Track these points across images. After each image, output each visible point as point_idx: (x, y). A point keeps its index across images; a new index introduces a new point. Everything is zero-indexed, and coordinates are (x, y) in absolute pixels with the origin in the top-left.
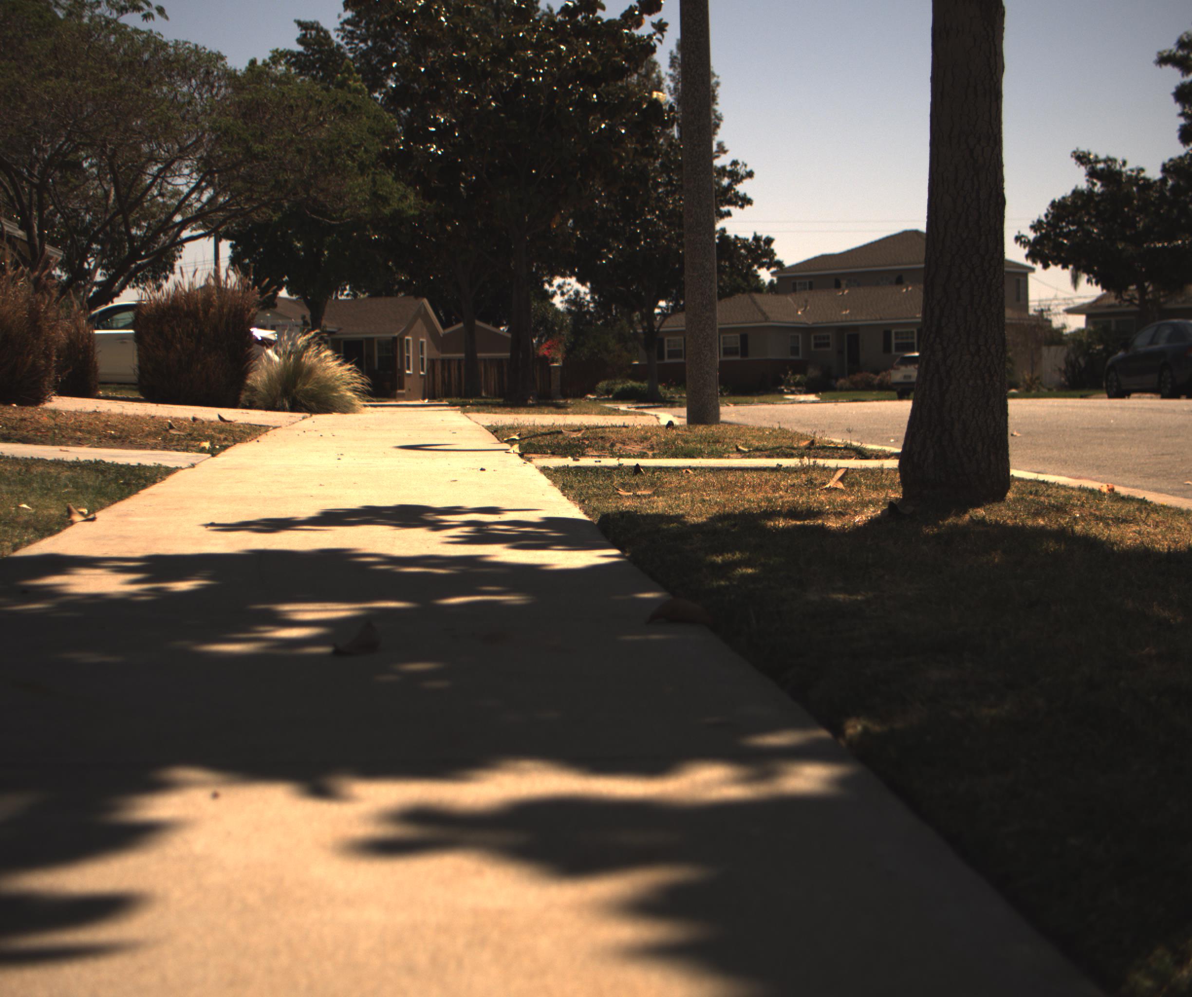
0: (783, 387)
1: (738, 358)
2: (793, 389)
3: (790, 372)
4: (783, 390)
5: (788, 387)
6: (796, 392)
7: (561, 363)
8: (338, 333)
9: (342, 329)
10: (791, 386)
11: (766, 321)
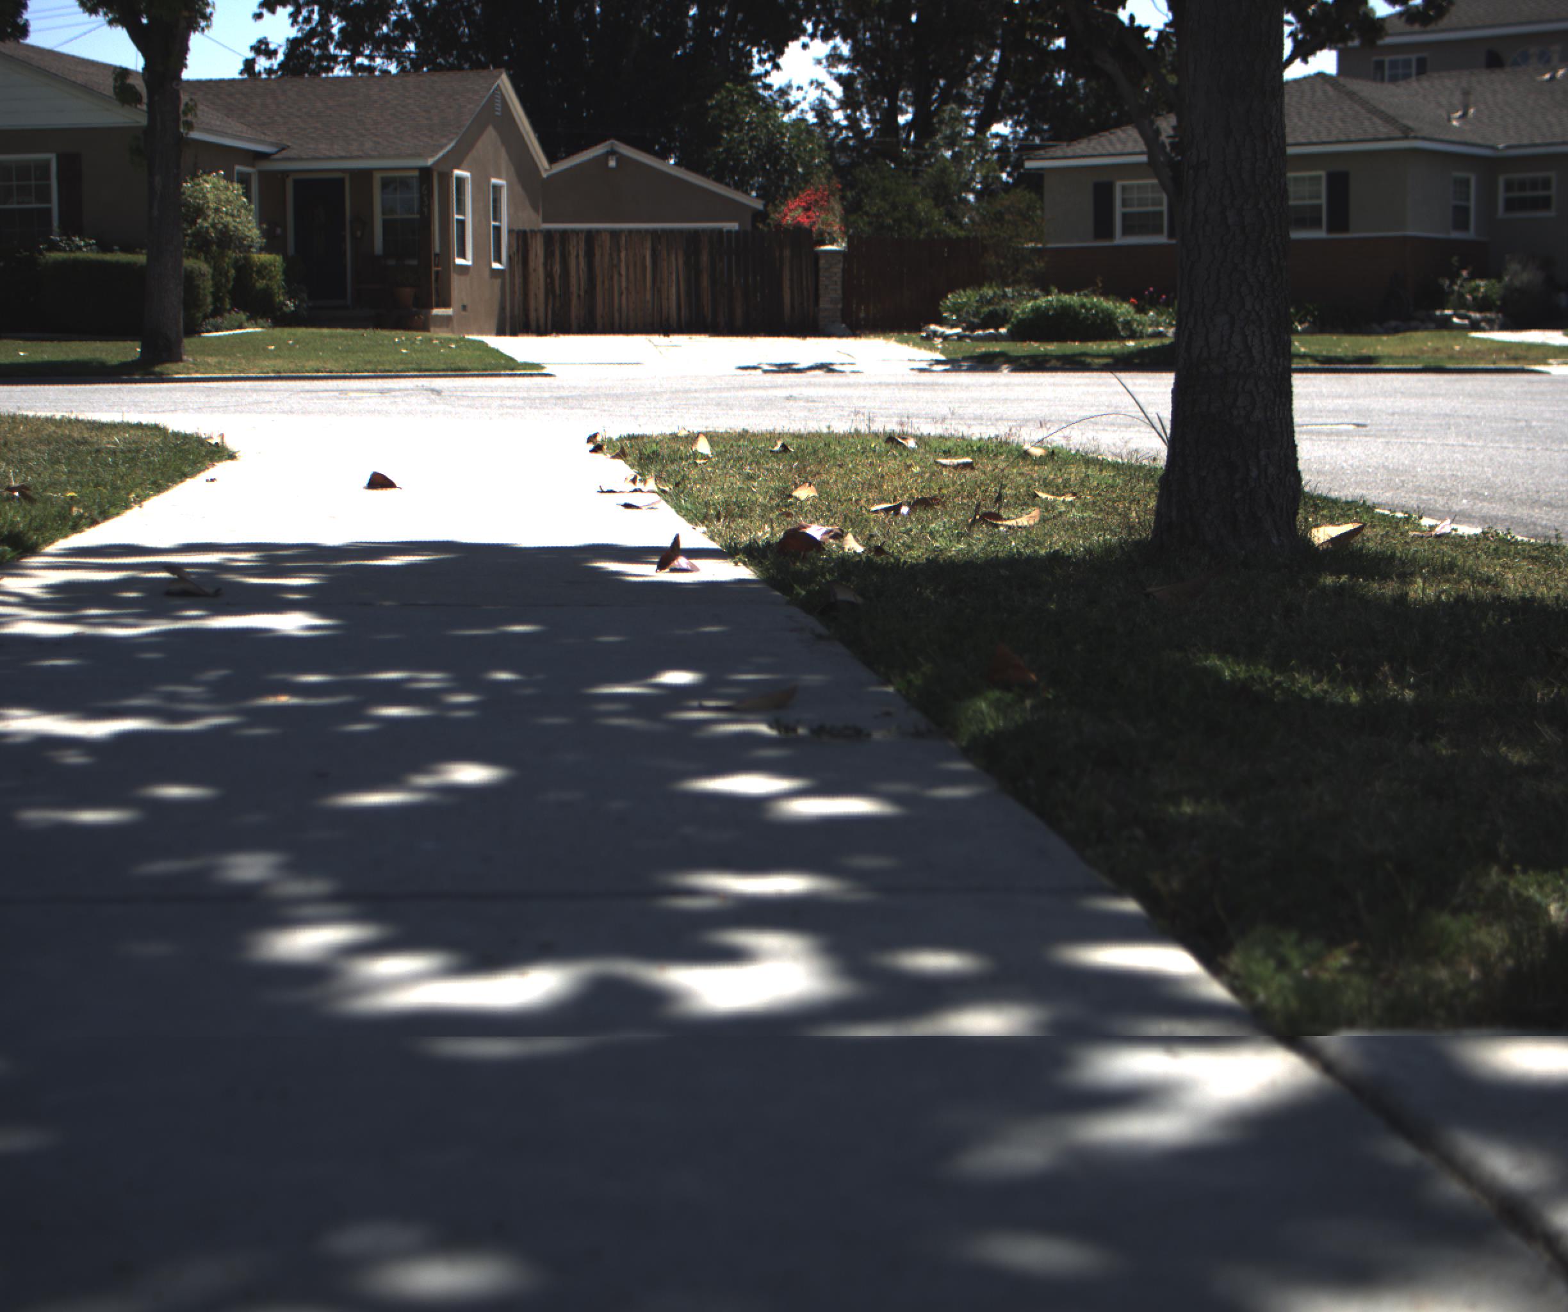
0: (1448, 312)
1: (1321, 234)
2: (1476, 315)
3: (1464, 273)
4: (1449, 318)
5: (1462, 312)
6: (1483, 324)
7: (844, 245)
8: (278, 156)
9: (289, 147)
10: (1469, 309)
11: (1406, 138)
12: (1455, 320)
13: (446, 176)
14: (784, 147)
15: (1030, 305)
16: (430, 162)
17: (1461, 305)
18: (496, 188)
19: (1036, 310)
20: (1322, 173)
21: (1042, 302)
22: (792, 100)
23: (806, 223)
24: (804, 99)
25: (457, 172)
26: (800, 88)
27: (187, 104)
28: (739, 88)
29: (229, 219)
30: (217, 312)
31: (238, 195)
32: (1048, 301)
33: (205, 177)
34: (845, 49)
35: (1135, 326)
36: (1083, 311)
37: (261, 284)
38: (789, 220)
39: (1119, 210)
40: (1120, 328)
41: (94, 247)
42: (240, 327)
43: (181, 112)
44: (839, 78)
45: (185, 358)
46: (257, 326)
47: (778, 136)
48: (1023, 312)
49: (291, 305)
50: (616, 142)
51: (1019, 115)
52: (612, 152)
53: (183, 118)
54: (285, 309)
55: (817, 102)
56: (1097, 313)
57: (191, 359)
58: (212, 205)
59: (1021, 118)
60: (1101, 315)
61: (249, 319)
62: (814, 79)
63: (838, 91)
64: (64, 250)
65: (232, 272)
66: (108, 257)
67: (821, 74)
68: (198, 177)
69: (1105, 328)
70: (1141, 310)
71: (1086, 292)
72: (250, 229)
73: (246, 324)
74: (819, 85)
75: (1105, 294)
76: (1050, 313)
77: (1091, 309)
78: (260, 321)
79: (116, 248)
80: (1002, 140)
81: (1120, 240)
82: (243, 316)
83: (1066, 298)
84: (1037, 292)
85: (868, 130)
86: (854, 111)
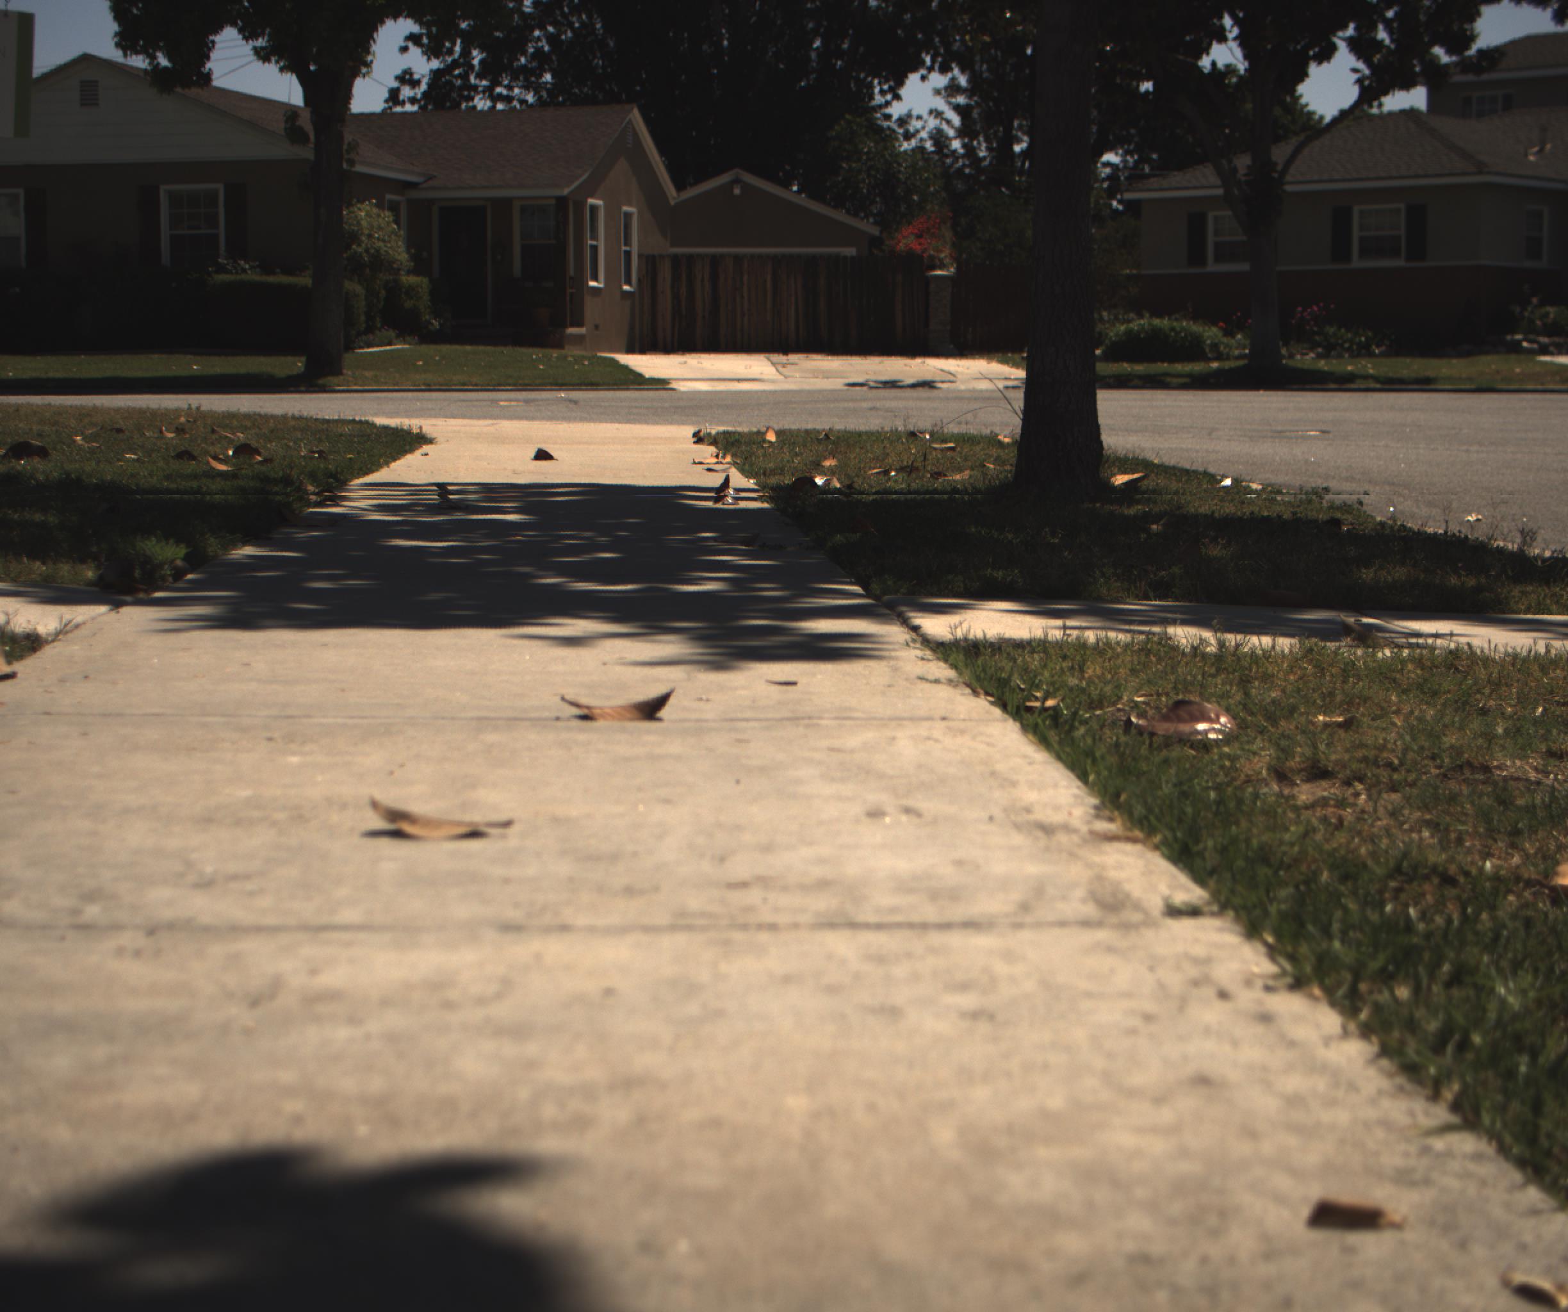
0: (1518, 337)
1: (1400, 263)
2: (1544, 340)
3: (1535, 300)
4: (1519, 342)
5: (1532, 337)
6: (1552, 349)
7: (952, 270)
8: (425, 185)
9: (435, 177)
10: (1539, 334)
11: (1480, 173)
12: (1525, 344)
13: (580, 206)
14: (901, 176)
15: (1123, 328)
16: (566, 192)
17: (1531, 331)
18: (628, 216)
19: (1129, 333)
20: (1402, 206)
21: (1134, 326)
22: (912, 130)
23: (917, 248)
24: (923, 128)
25: (591, 201)
26: (919, 118)
27: (349, 144)
28: (858, 120)
29: (381, 244)
30: (370, 330)
31: (388, 223)
32: (1140, 324)
33: (359, 205)
34: (963, 81)
35: (1222, 348)
36: (1173, 334)
37: (408, 304)
38: (902, 246)
39: (1211, 239)
40: (1207, 350)
41: (258, 270)
42: (390, 344)
43: (344, 152)
44: (957, 108)
45: (345, 371)
46: (405, 342)
47: (895, 165)
48: (1117, 335)
49: (436, 324)
50: (740, 171)
51: (1129, 144)
52: (737, 181)
53: (346, 156)
54: (431, 327)
55: (934, 132)
56: (1186, 335)
57: (350, 373)
58: (366, 232)
59: (1132, 147)
60: (1189, 338)
61: (398, 336)
62: (933, 106)
63: (956, 120)
64: (230, 272)
65: (383, 293)
66: (271, 279)
67: (940, 104)
68: (352, 205)
69: (1193, 350)
70: (1229, 333)
71: (1177, 316)
72: (400, 253)
73: (395, 341)
74: (938, 114)
75: (1195, 317)
76: (1142, 336)
77: (1180, 332)
78: (408, 339)
79: (278, 270)
80: (1112, 169)
81: (1212, 267)
82: (392, 334)
83: (1157, 322)
84: (1132, 315)
85: (984, 158)
86: (971, 140)
